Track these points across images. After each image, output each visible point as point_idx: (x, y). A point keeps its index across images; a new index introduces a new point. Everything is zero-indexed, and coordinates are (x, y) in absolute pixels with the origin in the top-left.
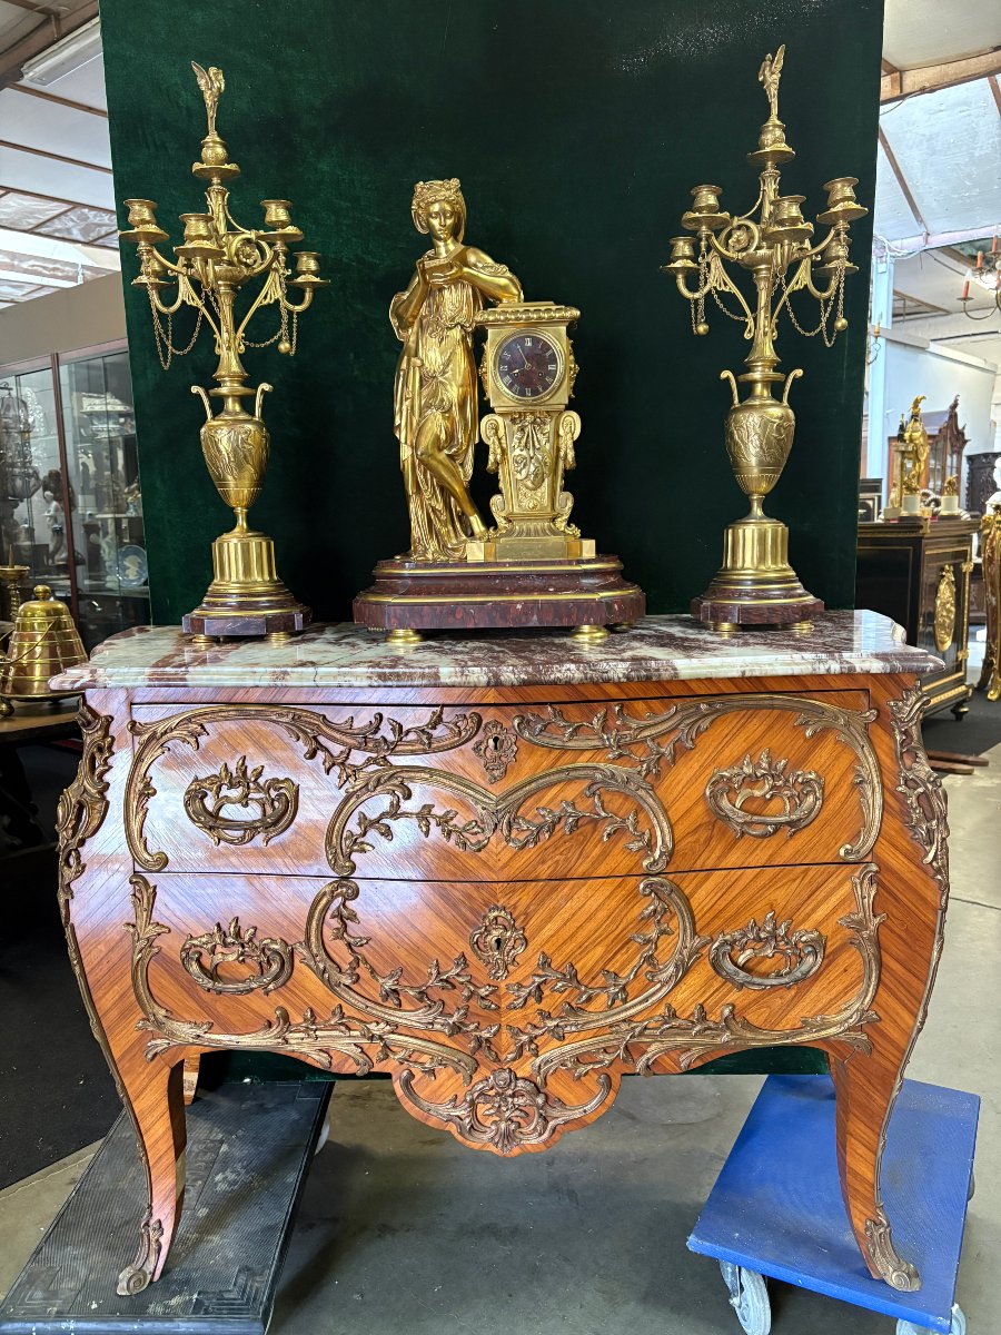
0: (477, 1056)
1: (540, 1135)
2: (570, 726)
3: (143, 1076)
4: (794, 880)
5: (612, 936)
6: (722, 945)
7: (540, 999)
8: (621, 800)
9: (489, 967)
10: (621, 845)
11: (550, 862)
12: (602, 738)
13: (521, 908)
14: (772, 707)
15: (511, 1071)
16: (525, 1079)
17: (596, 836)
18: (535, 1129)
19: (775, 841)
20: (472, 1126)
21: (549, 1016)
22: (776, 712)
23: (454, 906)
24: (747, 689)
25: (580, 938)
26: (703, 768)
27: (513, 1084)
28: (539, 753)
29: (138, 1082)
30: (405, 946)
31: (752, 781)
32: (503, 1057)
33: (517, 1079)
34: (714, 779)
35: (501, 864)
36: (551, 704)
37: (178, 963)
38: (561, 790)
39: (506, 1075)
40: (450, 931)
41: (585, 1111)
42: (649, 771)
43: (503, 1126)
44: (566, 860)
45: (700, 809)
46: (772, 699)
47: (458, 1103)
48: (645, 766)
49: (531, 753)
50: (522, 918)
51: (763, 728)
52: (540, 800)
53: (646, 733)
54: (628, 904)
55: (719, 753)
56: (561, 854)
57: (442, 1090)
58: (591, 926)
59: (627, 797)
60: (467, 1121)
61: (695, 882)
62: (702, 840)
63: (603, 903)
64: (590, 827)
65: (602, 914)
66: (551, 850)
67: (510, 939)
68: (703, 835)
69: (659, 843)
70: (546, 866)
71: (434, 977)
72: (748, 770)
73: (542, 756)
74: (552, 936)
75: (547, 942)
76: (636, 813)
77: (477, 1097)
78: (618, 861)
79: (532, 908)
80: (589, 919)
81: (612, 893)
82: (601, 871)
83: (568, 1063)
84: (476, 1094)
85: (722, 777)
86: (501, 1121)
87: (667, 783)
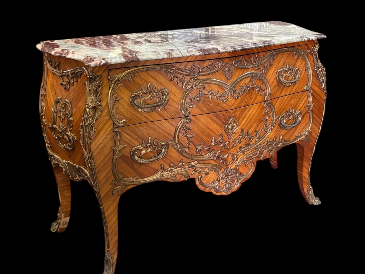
0: (221, 165)
2: (246, 62)
3: (110, 202)
4: (295, 97)
5: (258, 120)
6: (281, 118)
7: (240, 143)
8: (258, 82)
10: (259, 94)
11: (244, 101)
12: (254, 65)
13: (237, 116)
14: (288, 51)
15: (230, 167)
16: (234, 169)
17: (254, 92)
18: (236, 184)
19: (291, 87)
21: (242, 148)
22: (289, 52)
23: (220, 119)
24: (283, 47)
25: (251, 122)
26: (275, 70)
28: (239, 70)
29: (108, 204)
30: (205, 134)
31: (285, 71)
32: (228, 164)
34: (278, 72)
35: (232, 104)
36: (242, 56)
37: (129, 157)
38: (245, 80)
39: (229, 169)
40: (219, 127)
41: (248, 175)
42: (264, 72)
44: (248, 100)
45: (275, 81)
46: (288, 49)
47: (215, 182)
48: (263, 71)
49: (237, 71)
50: (238, 119)
51: (286, 57)
52: (240, 84)
53: (263, 62)
54: (262, 110)
55: (278, 65)
56: (246, 99)
58: (254, 118)
59: (260, 80)
60: (217, 186)
61: (276, 101)
62: (276, 89)
63: (256, 111)
64: (252, 90)
65: (256, 114)
66: (244, 98)
67: (235, 126)
68: (276, 88)
69: (268, 92)
70: (243, 103)
71: (213, 142)
72: (284, 69)
73: (240, 71)
74: (245, 123)
75: (243, 125)
76: (263, 84)
78: (259, 99)
79: (240, 115)
80: (253, 116)
81: (259, 107)
82: (255, 103)
83: (245, 161)
84: (220, 177)
85: (279, 71)
86: (226, 184)
87: (268, 75)
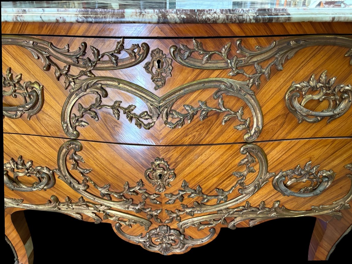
0: (151, 220)
1: (181, 249)
2: (207, 54)
4: (326, 146)
5: (223, 173)
6: (280, 177)
7: (182, 200)
8: (234, 101)
9: (156, 186)
10: (232, 127)
11: (190, 136)
12: (227, 62)
13: (173, 160)
14: (334, 44)
15: (167, 226)
16: (174, 229)
17: (218, 122)
18: (179, 247)
19: (319, 125)
20: (150, 245)
21: (187, 207)
22: (335, 48)
23: (136, 158)
24: (321, 31)
25: (204, 175)
26: (286, 82)
27: (168, 232)
28: (186, 71)
30: (110, 175)
31: (313, 90)
32: (164, 221)
33: (170, 229)
34: (291, 89)
35: (162, 136)
36: (196, 38)
38: (199, 95)
39: (165, 228)
40: (134, 170)
41: (202, 242)
42: (253, 83)
43: (164, 245)
44: (200, 134)
45: (280, 107)
46: (336, 38)
47: (143, 236)
48: (252, 80)
49: (181, 71)
50: (173, 164)
51: (326, 57)
52: (186, 100)
53: (255, 59)
54: (233, 157)
55: (297, 73)
56: (197, 131)
57: (135, 231)
58: (211, 169)
59: (239, 99)
60: (148, 243)
61: (272, 146)
62: (279, 124)
63: (219, 158)
64: (215, 117)
65: (218, 163)
66: (190, 129)
67: (166, 174)
68: (280, 121)
69: (255, 126)
70: (188, 138)
71: (126, 190)
72: (312, 83)
73: (188, 73)
74: (189, 173)
75: (187, 176)
76: (243, 109)
77: (152, 235)
78: (230, 135)
79: (179, 159)
80: (211, 165)
81: (224, 152)
82: (220, 141)
83: (196, 225)
84: (151, 234)
85: (297, 87)
86: (163, 243)
87: (263, 91)
